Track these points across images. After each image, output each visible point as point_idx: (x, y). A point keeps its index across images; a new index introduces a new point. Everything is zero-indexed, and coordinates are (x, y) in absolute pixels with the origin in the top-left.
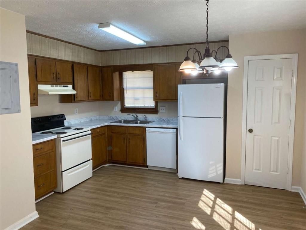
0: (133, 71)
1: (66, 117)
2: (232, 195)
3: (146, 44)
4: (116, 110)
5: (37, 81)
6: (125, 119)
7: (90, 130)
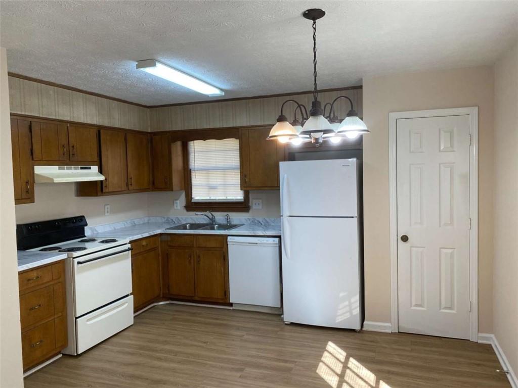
0: (205, 140)
1: (88, 221)
2: (375, 352)
3: (223, 94)
4: (177, 206)
5: (33, 159)
6: (193, 222)
7: (129, 243)
